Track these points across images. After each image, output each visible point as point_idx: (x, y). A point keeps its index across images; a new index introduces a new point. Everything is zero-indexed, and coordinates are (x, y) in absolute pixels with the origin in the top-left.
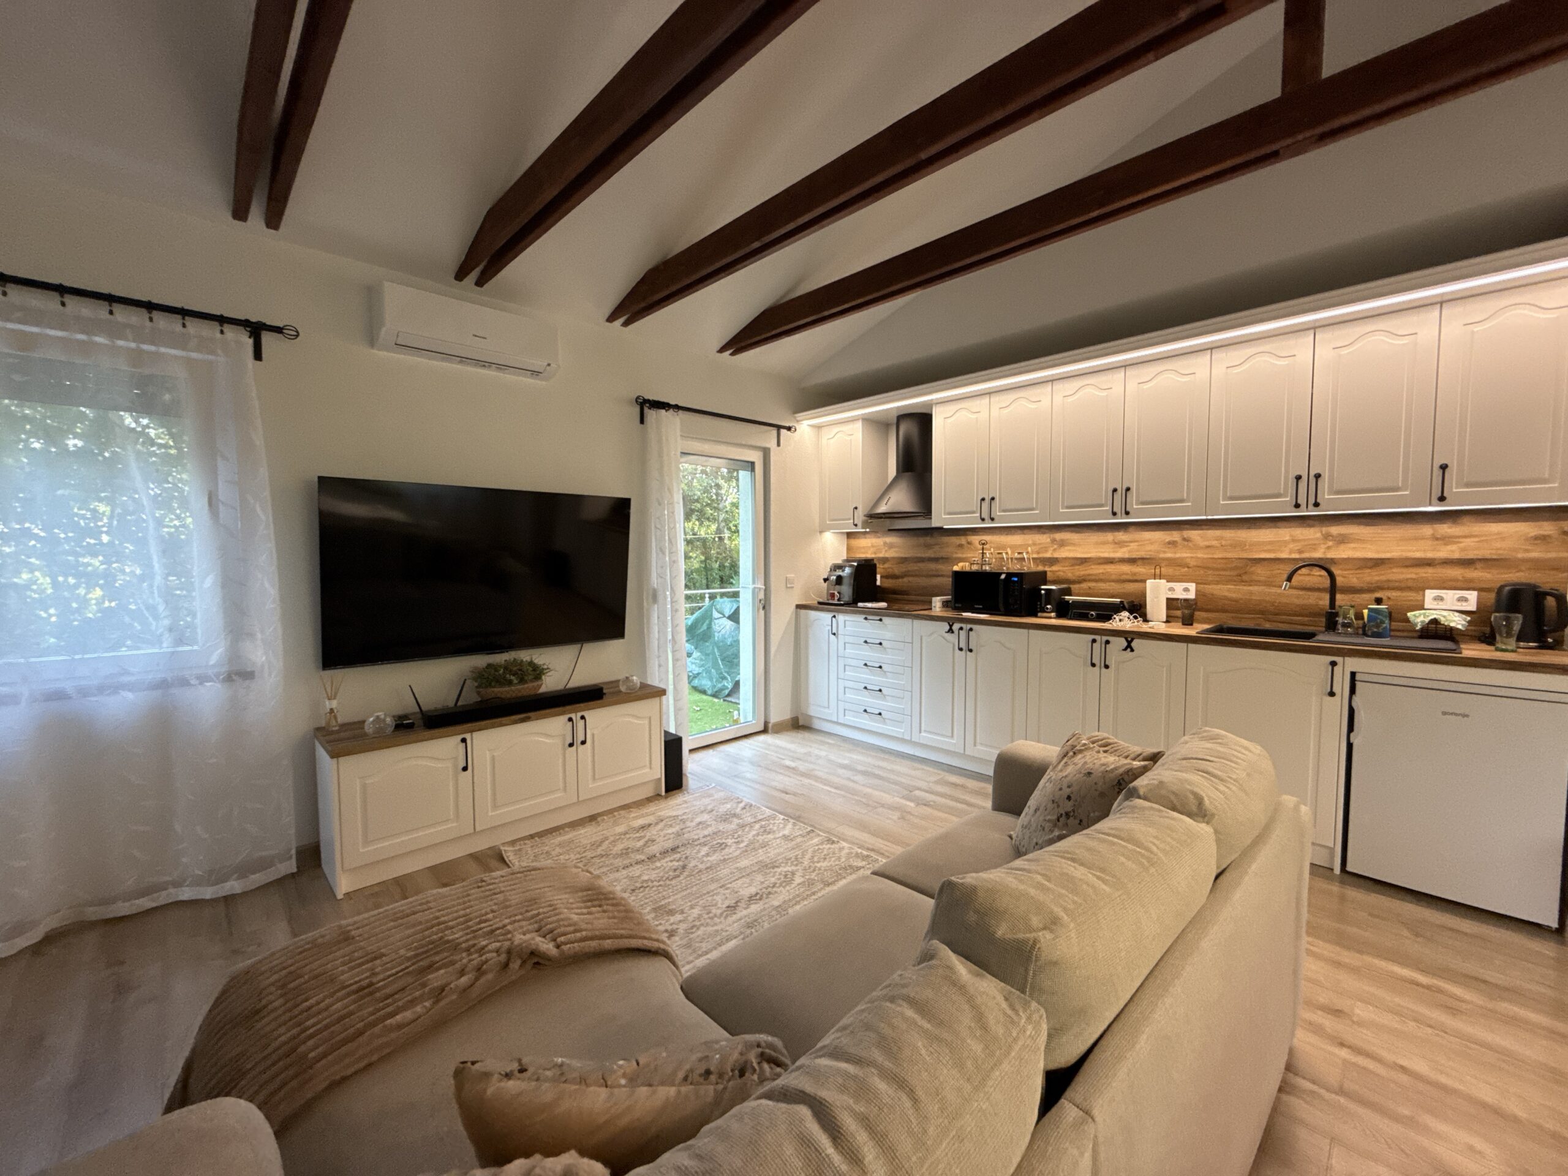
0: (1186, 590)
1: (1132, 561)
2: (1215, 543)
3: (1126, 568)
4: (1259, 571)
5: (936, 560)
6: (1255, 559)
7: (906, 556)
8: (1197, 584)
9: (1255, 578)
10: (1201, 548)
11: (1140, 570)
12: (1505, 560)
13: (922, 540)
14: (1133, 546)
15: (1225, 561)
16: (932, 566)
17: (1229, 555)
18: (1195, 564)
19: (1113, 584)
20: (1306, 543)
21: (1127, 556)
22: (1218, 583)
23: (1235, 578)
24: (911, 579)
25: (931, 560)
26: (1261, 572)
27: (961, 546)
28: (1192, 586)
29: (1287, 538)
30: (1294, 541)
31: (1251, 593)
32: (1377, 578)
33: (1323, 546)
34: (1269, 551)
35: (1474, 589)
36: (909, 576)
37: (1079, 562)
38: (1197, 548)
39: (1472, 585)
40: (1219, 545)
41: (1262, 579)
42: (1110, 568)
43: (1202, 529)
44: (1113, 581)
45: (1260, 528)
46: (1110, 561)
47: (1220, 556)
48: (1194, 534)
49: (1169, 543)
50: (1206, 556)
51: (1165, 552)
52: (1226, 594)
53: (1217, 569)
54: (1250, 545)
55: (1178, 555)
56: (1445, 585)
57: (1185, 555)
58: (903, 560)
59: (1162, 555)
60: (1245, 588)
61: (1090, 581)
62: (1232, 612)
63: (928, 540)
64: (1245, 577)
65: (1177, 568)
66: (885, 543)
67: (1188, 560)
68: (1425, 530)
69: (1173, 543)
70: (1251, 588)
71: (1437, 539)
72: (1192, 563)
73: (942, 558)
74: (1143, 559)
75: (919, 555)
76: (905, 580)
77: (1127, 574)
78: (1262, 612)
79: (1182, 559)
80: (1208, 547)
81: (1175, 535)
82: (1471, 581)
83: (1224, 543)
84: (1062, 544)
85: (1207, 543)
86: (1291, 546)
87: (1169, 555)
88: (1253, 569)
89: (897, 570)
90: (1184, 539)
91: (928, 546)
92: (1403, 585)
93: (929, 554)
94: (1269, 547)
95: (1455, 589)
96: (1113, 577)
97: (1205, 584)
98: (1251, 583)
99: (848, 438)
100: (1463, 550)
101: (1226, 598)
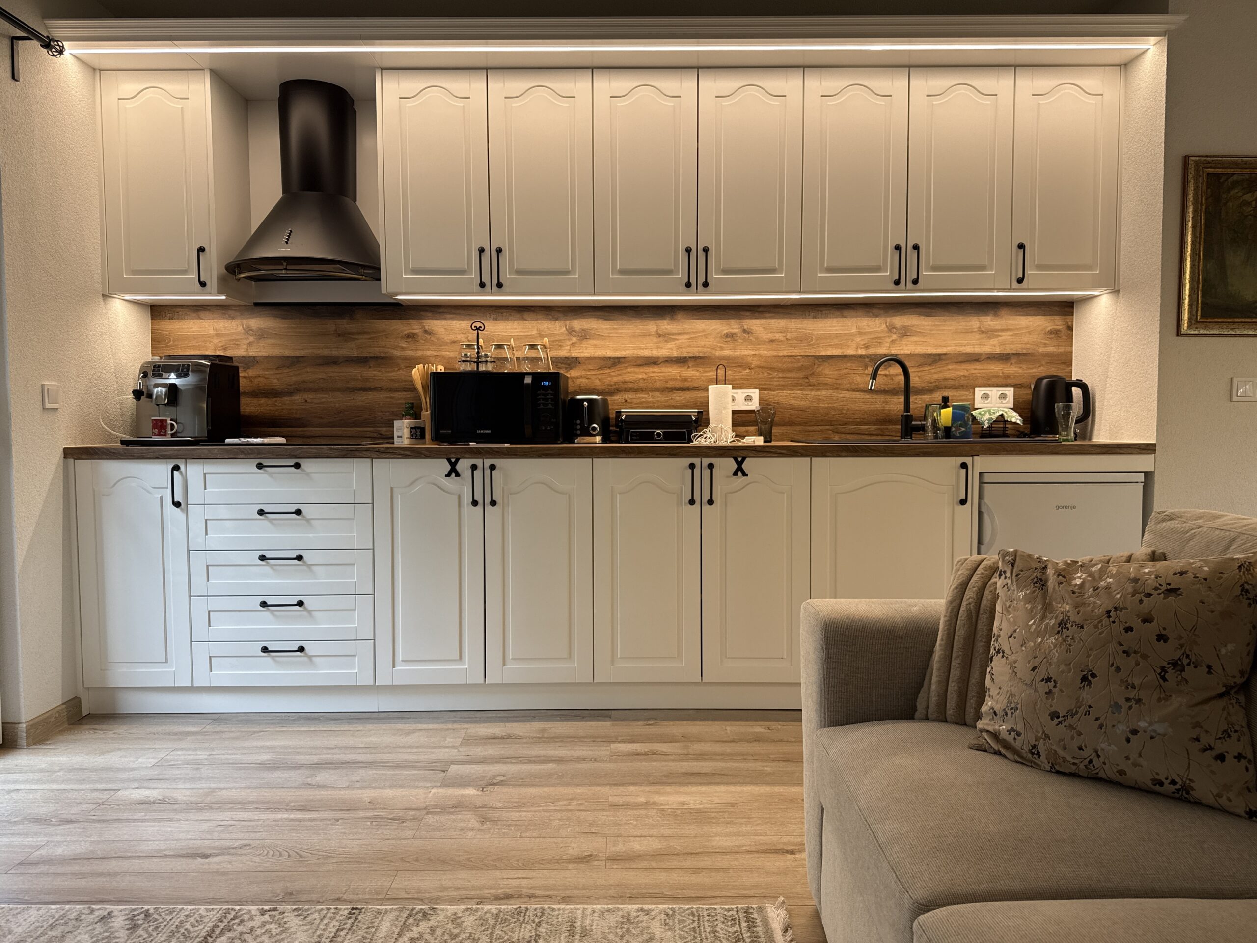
0: (748, 398)
1: (681, 361)
2: (780, 336)
3: (673, 372)
4: (827, 372)
5: (363, 361)
6: (822, 357)
7: (297, 353)
8: (760, 389)
9: (822, 380)
10: (764, 343)
11: (691, 373)
12: (1032, 354)
13: (331, 325)
14: (683, 339)
15: (789, 360)
16: (355, 372)
17: (796, 352)
18: (758, 363)
19: (658, 394)
20: (872, 336)
21: (675, 354)
22: (783, 388)
23: (801, 381)
24: (309, 396)
25: (350, 361)
26: (828, 372)
27: (411, 337)
28: (755, 393)
29: (854, 330)
30: (860, 333)
31: (819, 399)
32: (936, 376)
33: (888, 340)
34: (837, 346)
35: (1011, 386)
36: (306, 390)
37: (610, 363)
38: (759, 342)
39: (1009, 381)
40: (782, 339)
41: (829, 380)
42: (654, 372)
43: (765, 318)
44: (658, 390)
45: (826, 317)
46: (652, 362)
47: (785, 353)
48: (756, 325)
49: (727, 336)
50: (769, 353)
51: (722, 348)
52: (793, 402)
53: (783, 371)
54: (817, 340)
55: (738, 353)
56: (990, 382)
57: (746, 352)
58: (293, 362)
59: (718, 353)
60: (813, 393)
61: (626, 390)
62: (800, 424)
63: (345, 324)
64: (813, 380)
65: (737, 370)
66: (248, 330)
67: (750, 359)
68: (973, 323)
69: (731, 336)
70: (819, 393)
71: (983, 332)
72: (755, 363)
73: (375, 358)
74: (694, 358)
75: (326, 352)
76: (298, 398)
77: (676, 380)
78: (830, 423)
79: (742, 357)
80: (772, 341)
81: (732, 326)
82: (1007, 377)
83: (789, 336)
84: (584, 336)
85: (771, 336)
86: (858, 339)
87: (727, 353)
88: (820, 369)
89: (276, 381)
90: (745, 331)
91: (344, 336)
92: (957, 383)
93: (349, 349)
94: (836, 341)
95: (998, 386)
96: (658, 385)
97: (770, 390)
98: (817, 386)
99: (178, 105)
100: (1002, 344)
101: (792, 407)
